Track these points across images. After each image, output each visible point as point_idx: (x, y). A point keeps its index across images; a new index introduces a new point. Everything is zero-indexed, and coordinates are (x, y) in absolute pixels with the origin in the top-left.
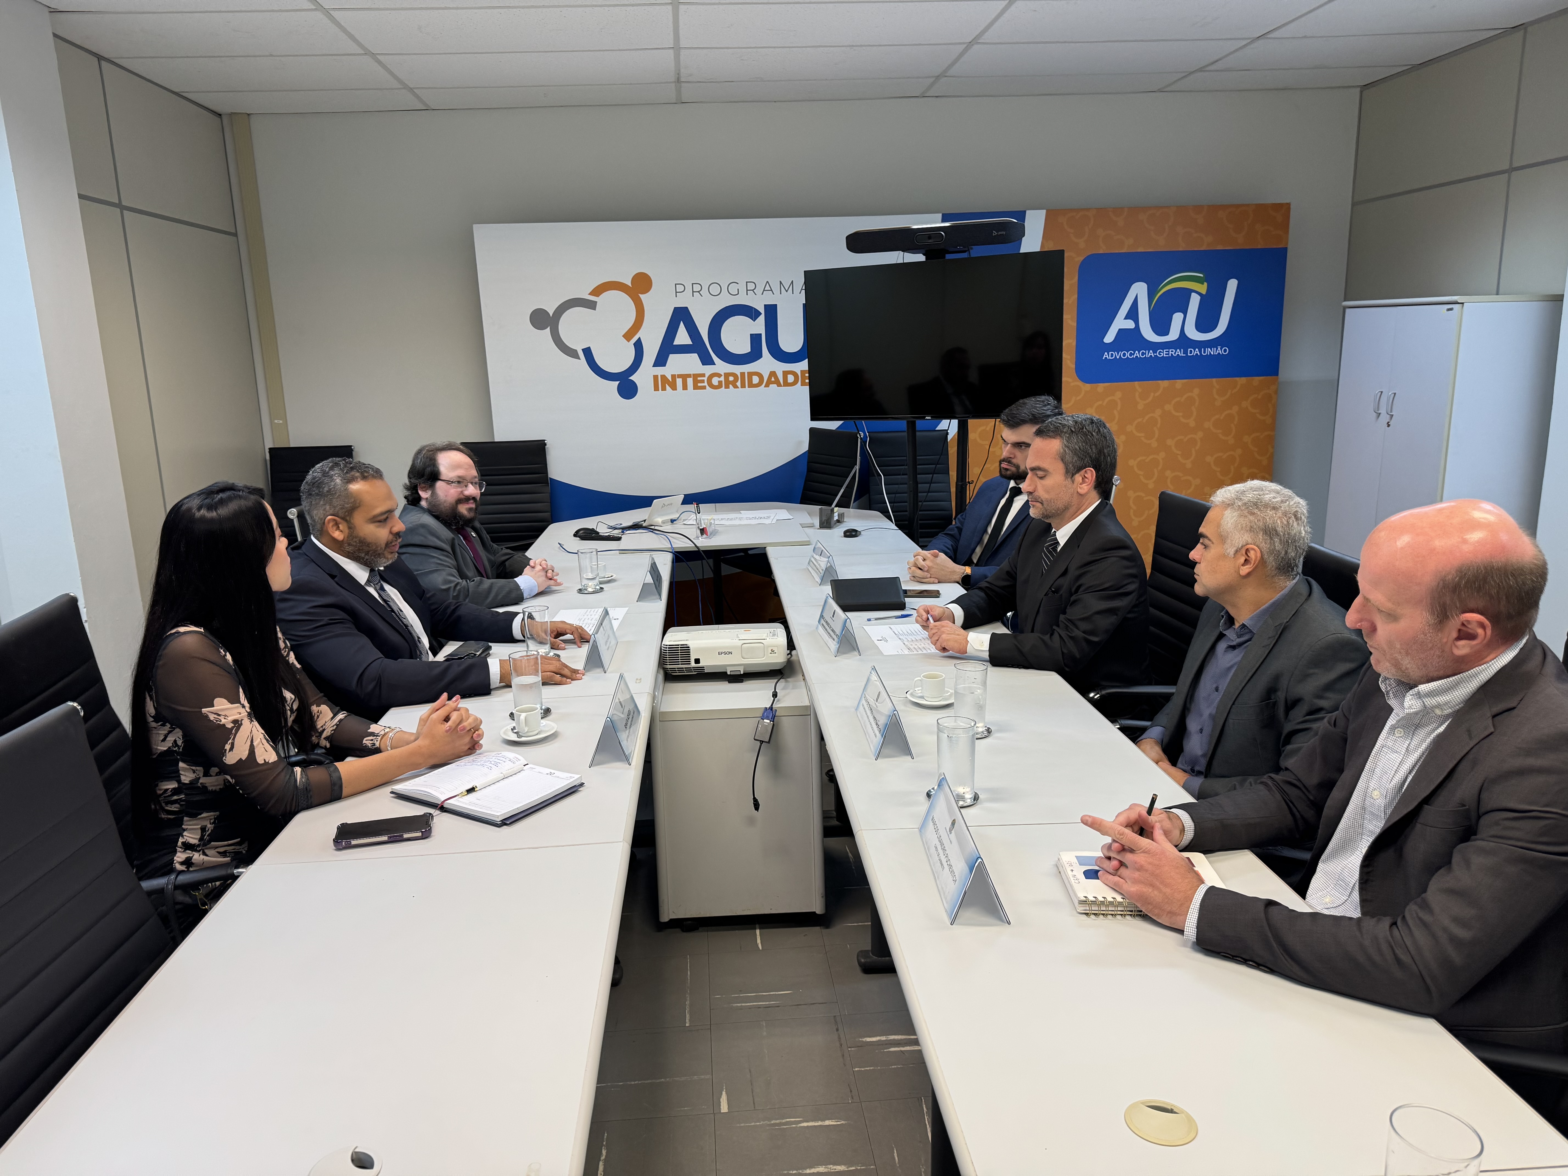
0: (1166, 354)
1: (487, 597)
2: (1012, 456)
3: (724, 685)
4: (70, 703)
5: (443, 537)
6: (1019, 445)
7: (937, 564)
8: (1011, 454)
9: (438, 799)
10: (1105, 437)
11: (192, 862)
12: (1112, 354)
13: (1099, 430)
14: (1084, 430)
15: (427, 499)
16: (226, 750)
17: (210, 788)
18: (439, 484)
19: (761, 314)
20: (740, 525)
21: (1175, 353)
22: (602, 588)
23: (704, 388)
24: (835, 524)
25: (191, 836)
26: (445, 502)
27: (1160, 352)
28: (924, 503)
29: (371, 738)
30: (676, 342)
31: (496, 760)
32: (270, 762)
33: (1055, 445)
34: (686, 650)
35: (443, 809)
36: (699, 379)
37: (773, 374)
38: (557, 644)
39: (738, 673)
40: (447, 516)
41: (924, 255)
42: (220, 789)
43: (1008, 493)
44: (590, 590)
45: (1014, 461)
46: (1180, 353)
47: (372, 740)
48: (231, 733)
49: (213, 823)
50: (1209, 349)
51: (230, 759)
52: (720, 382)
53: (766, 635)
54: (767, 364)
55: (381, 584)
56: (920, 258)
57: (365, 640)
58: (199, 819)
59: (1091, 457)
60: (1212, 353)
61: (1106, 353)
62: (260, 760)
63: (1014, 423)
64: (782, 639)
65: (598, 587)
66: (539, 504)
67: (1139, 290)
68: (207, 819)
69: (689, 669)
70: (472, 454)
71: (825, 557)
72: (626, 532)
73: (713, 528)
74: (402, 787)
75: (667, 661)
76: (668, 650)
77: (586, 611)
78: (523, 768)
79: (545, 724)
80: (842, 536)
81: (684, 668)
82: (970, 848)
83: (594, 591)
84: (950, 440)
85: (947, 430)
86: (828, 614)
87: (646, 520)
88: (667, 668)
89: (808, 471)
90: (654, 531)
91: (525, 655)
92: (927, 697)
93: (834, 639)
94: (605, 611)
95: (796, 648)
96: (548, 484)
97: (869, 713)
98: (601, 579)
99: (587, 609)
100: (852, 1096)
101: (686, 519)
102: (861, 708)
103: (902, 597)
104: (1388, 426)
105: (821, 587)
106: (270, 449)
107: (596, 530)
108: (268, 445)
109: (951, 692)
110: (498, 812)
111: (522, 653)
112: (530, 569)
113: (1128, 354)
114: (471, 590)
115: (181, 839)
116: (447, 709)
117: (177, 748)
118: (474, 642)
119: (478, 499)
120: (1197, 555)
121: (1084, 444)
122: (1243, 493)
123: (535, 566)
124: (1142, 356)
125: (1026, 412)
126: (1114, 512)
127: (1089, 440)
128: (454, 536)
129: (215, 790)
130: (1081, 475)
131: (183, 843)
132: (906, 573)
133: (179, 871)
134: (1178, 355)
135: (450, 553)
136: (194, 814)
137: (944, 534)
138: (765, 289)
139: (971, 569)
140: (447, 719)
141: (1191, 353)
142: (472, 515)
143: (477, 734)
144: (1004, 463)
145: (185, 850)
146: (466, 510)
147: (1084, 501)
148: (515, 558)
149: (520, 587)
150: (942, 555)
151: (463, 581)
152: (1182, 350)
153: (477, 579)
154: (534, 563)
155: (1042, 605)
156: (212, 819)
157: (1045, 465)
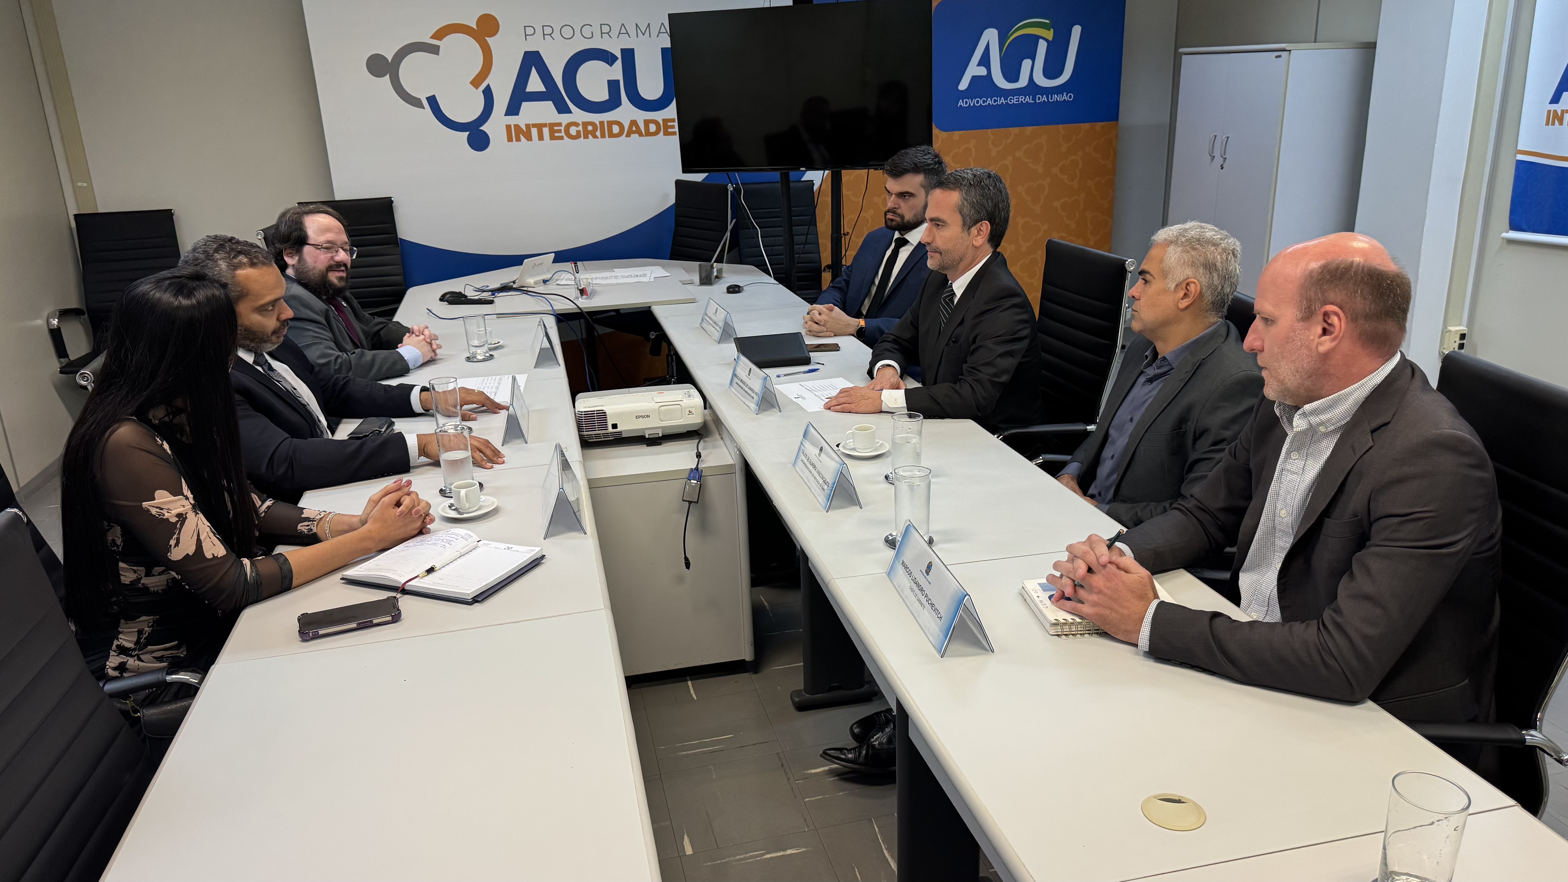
0: (1016, 101)
1: (369, 370)
2: (896, 206)
3: (643, 449)
5: (317, 309)
6: (902, 195)
7: (833, 318)
8: (895, 204)
9: (400, 583)
10: (1001, 192)
11: (126, 668)
12: (966, 102)
13: (996, 184)
14: (983, 183)
15: (293, 265)
16: (171, 545)
17: (152, 589)
18: (307, 249)
19: (618, 58)
20: (618, 284)
21: (1024, 100)
22: (491, 355)
23: (561, 138)
24: (715, 279)
25: (127, 639)
26: (314, 268)
27: (1011, 99)
28: (802, 255)
29: (306, 523)
30: (529, 89)
31: (448, 538)
32: (219, 556)
33: (954, 197)
34: (602, 415)
35: (404, 591)
36: (555, 128)
37: (634, 123)
38: (468, 416)
39: (657, 436)
40: (316, 284)
42: (162, 590)
43: (893, 245)
44: (480, 357)
45: (899, 211)
46: (1029, 100)
47: (308, 526)
48: (176, 528)
49: (151, 627)
50: (1056, 96)
51: (176, 554)
52: (578, 132)
53: (681, 396)
54: (626, 112)
57: (265, 421)
58: (136, 622)
59: (987, 211)
60: (1058, 100)
61: (961, 101)
62: (209, 555)
63: (897, 173)
64: (699, 401)
65: (488, 355)
66: (391, 267)
67: (990, 36)
68: (145, 622)
69: (605, 435)
70: (341, 217)
71: (722, 314)
72: (496, 294)
73: (592, 288)
74: (353, 572)
75: (584, 428)
76: (584, 417)
77: (483, 379)
78: (478, 544)
79: (484, 499)
80: (725, 293)
81: (602, 434)
82: (954, 586)
83: (484, 359)
84: (816, 191)
85: (813, 181)
86: (742, 373)
87: (517, 281)
88: (584, 435)
89: (676, 225)
90: (526, 292)
91: (440, 429)
92: (859, 448)
93: (753, 398)
94: (514, 379)
95: (711, 407)
96: (398, 244)
97: (811, 468)
98: (489, 346)
99: (483, 378)
100: (807, 824)
101: (561, 278)
102: (800, 463)
103: (806, 352)
104: (1222, 168)
105: (723, 346)
106: (75, 216)
107: (463, 293)
108: (73, 211)
109: (881, 442)
110: (468, 590)
111: (436, 428)
112: (410, 336)
113: (981, 102)
114: (353, 362)
115: (116, 643)
116: (399, 493)
117: (115, 548)
118: (374, 418)
119: (349, 266)
120: (1137, 292)
121: (981, 198)
122: (1186, 230)
123: (413, 333)
124: (994, 104)
125: (909, 162)
126: (1004, 262)
127: (986, 194)
128: (326, 307)
129: (157, 591)
130: (977, 228)
131: (117, 646)
132: (806, 328)
133: (112, 677)
134: (1027, 101)
135: (324, 325)
136: (131, 617)
137: (832, 287)
138: (621, 32)
139: (864, 322)
140: (398, 504)
141: (1039, 100)
142: (343, 284)
143: (429, 518)
144: (890, 214)
145: (119, 654)
146: (337, 278)
147: (978, 253)
148: (385, 325)
149: (403, 357)
150: (836, 309)
151: (343, 354)
152: (1031, 97)
153: (356, 351)
154: (410, 328)
155: (943, 356)
156: (150, 622)
157: (944, 217)
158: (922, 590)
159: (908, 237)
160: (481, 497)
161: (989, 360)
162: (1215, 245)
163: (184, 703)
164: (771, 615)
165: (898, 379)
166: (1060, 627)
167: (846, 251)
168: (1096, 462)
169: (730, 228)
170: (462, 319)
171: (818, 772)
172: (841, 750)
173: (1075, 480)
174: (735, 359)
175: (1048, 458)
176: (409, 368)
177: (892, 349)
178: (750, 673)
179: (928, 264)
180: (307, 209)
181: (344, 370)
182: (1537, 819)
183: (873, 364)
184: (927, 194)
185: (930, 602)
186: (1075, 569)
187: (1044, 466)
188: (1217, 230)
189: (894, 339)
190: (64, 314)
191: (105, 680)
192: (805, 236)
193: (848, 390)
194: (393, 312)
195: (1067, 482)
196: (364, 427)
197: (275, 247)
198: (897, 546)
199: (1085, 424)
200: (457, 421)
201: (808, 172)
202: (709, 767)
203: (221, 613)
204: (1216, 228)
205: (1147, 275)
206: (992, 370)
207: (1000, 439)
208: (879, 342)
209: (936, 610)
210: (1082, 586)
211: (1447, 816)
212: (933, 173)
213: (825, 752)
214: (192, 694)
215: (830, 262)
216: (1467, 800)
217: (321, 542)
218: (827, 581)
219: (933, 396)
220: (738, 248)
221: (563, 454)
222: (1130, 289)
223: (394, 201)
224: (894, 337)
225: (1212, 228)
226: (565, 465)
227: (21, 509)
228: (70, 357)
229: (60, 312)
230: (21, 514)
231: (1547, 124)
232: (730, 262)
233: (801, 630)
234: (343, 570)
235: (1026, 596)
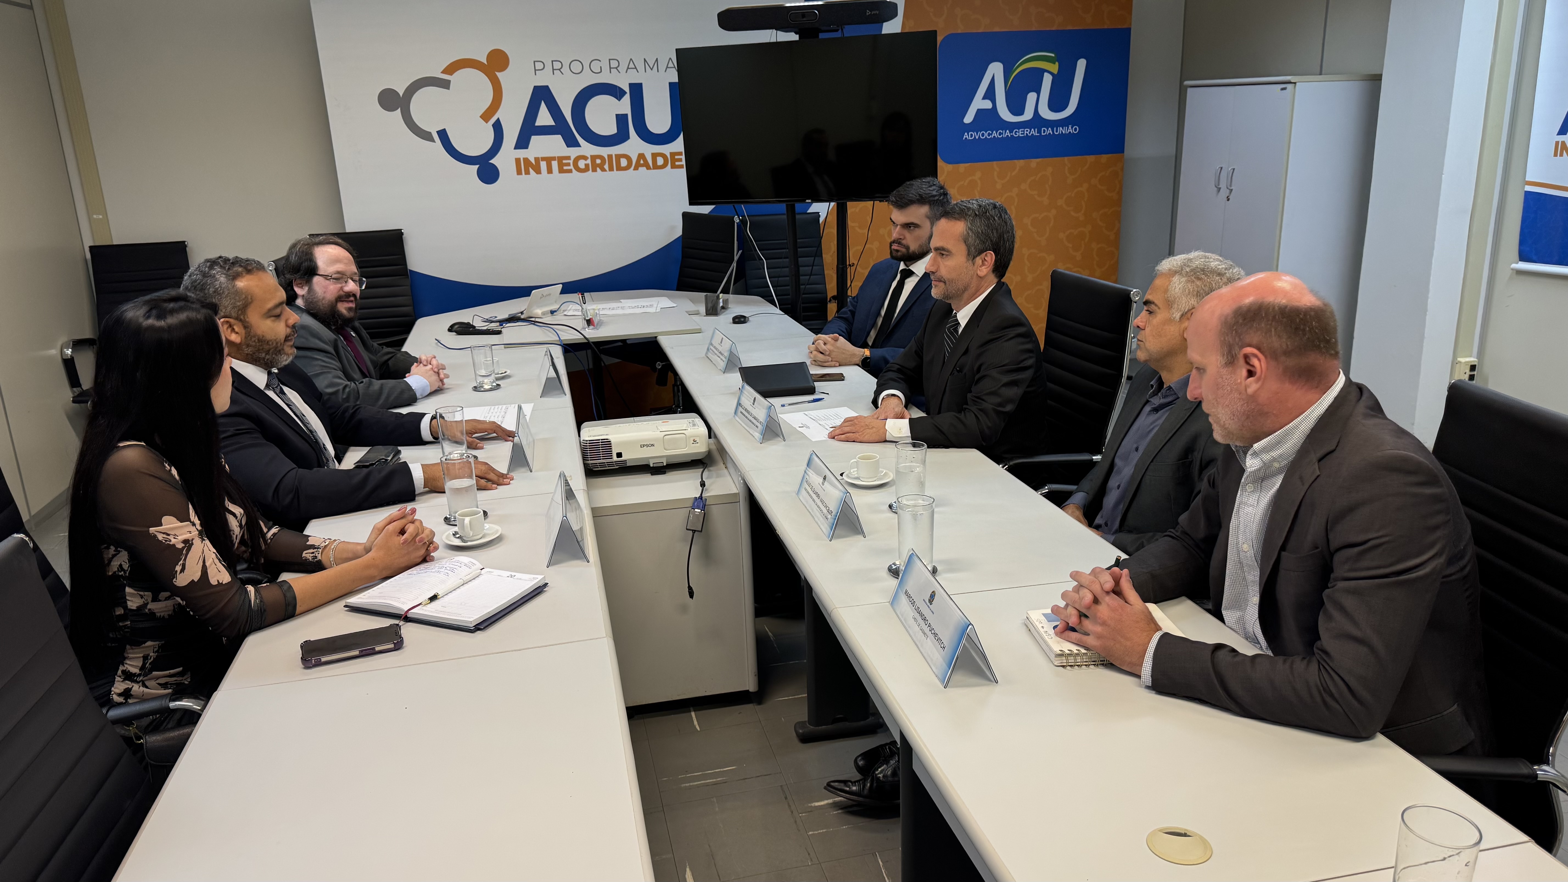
0: (1022, 134)
1: (378, 399)
2: (901, 237)
3: (647, 478)
4: (16, 535)
5: (325, 338)
6: (907, 226)
7: (838, 348)
8: (900, 235)
9: (402, 610)
10: (1006, 223)
11: (131, 694)
12: (972, 135)
13: (1001, 215)
14: (988, 214)
15: (303, 296)
16: (177, 571)
17: (159, 614)
18: (316, 279)
19: (626, 93)
20: (624, 315)
21: (1030, 133)
22: (498, 385)
23: (570, 171)
24: (721, 310)
25: (133, 665)
26: (323, 299)
27: (1016, 132)
28: (807, 286)
29: (311, 551)
30: (538, 123)
31: (452, 566)
32: (224, 583)
33: (959, 227)
34: (607, 444)
35: (407, 619)
36: (564, 161)
37: (641, 156)
38: (475, 444)
39: (661, 465)
40: (326, 314)
41: (796, 33)
42: (169, 615)
43: (899, 276)
44: (487, 387)
45: (904, 242)
46: (1034, 132)
47: (313, 553)
48: (182, 554)
49: (156, 652)
50: (1061, 128)
51: (182, 580)
52: (587, 165)
53: (685, 425)
54: (634, 145)
55: (281, 388)
56: (793, 37)
57: (274, 450)
58: (142, 648)
59: (991, 241)
60: (1064, 132)
61: (966, 134)
62: (214, 582)
63: (902, 204)
64: (704, 430)
65: (494, 384)
66: (400, 298)
67: (996, 70)
68: (151, 648)
69: (610, 464)
70: (351, 248)
71: (727, 344)
72: (504, 325)
73: (599, 318)
74: (356, 600)
75: (589, 456)
76: (589, 446)
77: (489, 409)
78: (481, 572)
79: (488, 527)
80: (731, 323)
81: (607, 463)
82: (958, 615)
83: (491, 388)
84: (822, 222)
85: (819, 213)
86: (746, 402)
87: (524, 312)
88: (589, 464)
89: (683, 257)
90: (533, 323)
91: (445, 457)
92: (862, 477)
93: (757, 427)
94: (520, 408)
95: (716, 437)
96: (408, 276)
97: (814, 496)
98: (496, 376)
99: (490, 407)
100: (811, 858)
101: (569, 309)
102: (803, 492)
103: (811, 381)
104: (1228, 200)
105: (728, 375)
106: (91, 247)
107: (472, 324)
108: (88, 242)
109: (884, 471)
110: (470, 618)
111: (442, 456)
112: (418, 366)
113: (986, 135)
114: (361, 392)
115: (121, 668)
116: (403, 521)
117: (123, 572)
118: (381, 446)
119: (358, 296)
120: (1142, 322)
121: (986, 228)
122: (1190, 260)
123: (421, 363)
124: (999, 137)
125: (914, 193)
126: (1009, 292)
127: (991, 225)
128: (335, 337)
129: (164, 616)
130: (981, 258)
131: (123, 672)
132: (811, 358)
133: (117, 703)
134: (1033, 134)
135: (334, 355)
136: (137, 643)
137: (837, 317)
138: (629, 67)
139: (869, 352)
140: (402, 532)
141: (1044, 132)
142: (352, 314)
143: (433, 546)
144: (895, 244)
145: (125, 680)
146: (346, 309)
147: (983, 283)
148: (394, 355)
149: (411, 387)
150: (841, 339)
151: (351, 383)
152: (1036, 130)
153: (364, 380)
154: (417, 358)
155: (948, 385)
156: (156, 648)
157: (948, 246)
158: (925, 619)
159: (913, 268)
160: (485, 525)
161: (993, 389)
162: (1220, 274)
163: (186, 730)
164: (775, 646)
165: (903, 408)
166: (1064, 658)
167: (851, 282)
168: (1101, 491)
169: (736, 258)
170: (470, 349)
171: (822, 806)
172: (845, 782)
173: (1082, 511)
174: (740, 388)
175: (1054, 488)
176: (417, 398)
177: (897, 379)
178: (754, 704)
179: (932, 293)
180: (317, 240)
181: (352, 399)
182: (1552, 856)
183: (877, 393)
184: (932, 224)
185: (933, 632)
186: (1081, 598)
187: (1050, 496)
188: (1222, 260)
189: (898, 369)
190: (78, 344)
191: (109, 707)
192: (811, 268)
193: (852, 419)
194: (402, 342)
195: (1073, 512)
196: (371, 455)
197: (285, 277)
198: (901, 575)
199: (1091, 454)
200: (462, 449)
201: (814, 204)
202: (712, 800)
203: (225, 640)
204: (1220, 258)
205: (1153, 305)
206: (998, 400)
207: (1005, 469)
208: (884, 371)
209: (939, 640)
210: (1086, 617)
211: (1459, 851)
212: (939, 204)
213: (829, 785)
214: (194, 721)
215: (835, 293)
216: (1478, 834)
217: (325, 569)
218: (829, 611)
219: (937, 424)
220: (744, 279)
221: (567, 483)
222: (1135, 319)
223: (404, 233)
224: (899, 367)
225: (1217, 257)
226: (569, 494)
227: (27, 535)
228: (82, 387)
229: (73, 342)
230: (27, 539)
231: (1555, 155)
232: (736, 292)
233: (805, 661)
234: (347, 597)
235: (1030, 627)
